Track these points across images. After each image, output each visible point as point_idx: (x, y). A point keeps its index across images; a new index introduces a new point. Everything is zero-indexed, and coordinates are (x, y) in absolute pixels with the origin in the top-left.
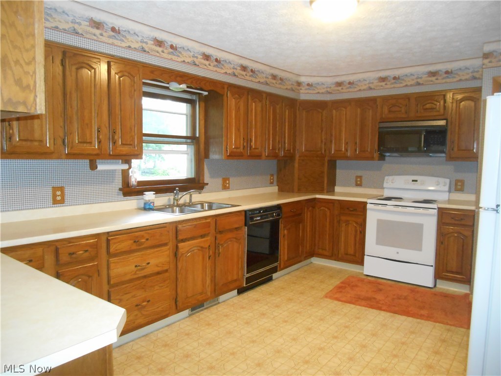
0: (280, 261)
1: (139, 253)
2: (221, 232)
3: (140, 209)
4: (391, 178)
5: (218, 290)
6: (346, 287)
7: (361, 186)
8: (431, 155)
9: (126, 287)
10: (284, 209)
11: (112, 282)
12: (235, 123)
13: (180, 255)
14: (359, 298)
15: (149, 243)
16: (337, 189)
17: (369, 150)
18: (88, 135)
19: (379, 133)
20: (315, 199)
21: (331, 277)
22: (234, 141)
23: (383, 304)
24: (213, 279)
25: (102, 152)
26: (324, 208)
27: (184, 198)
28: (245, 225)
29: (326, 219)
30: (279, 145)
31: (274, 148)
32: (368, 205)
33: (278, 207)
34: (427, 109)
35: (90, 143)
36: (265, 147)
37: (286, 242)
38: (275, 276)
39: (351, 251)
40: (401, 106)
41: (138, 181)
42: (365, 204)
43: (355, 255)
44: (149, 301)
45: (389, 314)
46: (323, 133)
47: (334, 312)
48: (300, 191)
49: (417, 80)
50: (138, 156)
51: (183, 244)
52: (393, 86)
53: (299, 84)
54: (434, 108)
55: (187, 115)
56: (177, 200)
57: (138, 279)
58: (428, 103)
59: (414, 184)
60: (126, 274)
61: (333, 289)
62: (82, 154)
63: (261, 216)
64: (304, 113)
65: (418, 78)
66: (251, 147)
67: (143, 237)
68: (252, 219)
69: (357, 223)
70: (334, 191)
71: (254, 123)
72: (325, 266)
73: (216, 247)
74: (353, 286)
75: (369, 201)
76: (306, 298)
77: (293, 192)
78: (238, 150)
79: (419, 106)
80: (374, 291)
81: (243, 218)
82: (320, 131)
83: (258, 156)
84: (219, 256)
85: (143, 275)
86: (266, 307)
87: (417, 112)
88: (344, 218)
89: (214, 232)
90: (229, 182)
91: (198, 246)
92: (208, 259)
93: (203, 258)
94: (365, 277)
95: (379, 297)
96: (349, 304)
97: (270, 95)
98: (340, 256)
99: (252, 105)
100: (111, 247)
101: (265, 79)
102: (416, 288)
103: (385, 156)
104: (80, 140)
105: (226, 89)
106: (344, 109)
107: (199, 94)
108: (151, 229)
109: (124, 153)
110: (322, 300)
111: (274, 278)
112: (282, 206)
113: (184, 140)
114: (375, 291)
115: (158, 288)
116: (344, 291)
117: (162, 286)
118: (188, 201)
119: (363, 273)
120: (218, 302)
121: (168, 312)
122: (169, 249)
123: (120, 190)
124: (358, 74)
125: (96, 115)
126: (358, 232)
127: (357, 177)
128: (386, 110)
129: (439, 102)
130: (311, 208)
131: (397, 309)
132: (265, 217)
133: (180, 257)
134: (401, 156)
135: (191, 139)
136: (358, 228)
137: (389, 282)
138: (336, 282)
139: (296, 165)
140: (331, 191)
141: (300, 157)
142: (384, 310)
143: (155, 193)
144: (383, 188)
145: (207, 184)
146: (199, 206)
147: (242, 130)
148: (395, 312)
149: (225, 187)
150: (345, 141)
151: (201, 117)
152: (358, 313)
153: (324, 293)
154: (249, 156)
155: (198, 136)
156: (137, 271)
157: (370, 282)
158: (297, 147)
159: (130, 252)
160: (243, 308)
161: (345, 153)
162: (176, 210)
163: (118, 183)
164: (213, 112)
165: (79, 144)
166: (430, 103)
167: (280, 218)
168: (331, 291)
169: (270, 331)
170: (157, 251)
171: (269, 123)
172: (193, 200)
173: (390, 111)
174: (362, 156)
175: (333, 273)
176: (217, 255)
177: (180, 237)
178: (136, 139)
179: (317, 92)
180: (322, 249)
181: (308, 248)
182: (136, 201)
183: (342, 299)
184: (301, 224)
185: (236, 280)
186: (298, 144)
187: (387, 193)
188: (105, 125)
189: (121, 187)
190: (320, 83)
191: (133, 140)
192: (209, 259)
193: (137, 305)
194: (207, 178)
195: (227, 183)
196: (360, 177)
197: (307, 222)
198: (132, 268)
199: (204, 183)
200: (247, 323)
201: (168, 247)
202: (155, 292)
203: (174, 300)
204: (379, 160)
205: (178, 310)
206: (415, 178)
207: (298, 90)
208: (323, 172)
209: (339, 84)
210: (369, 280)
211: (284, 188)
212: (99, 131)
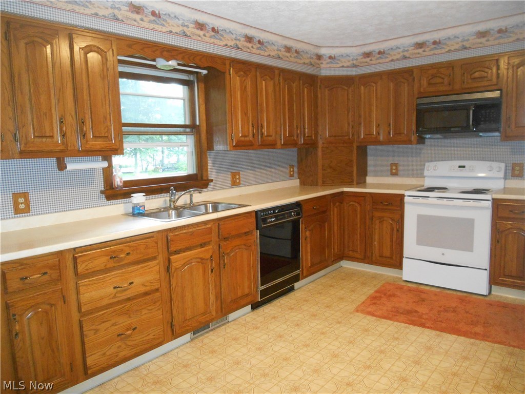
0: (302, 268)
1: (118, 272)
2: (225, 239)
3: (127, 215)
4: (432, 164)
5: (226, 308)
6: (381, 297)
7: (398, 175)
8: (481, 134)
9: (103, 314)
10: (304, 207)
11: (83, 310)
12: (241, 106)
13: (173, 270)
14: (398, 312)
15: (131, 258)
16: (369, 180)
17: (405, 133)
18: (47, 129)
19: (417, 110)
20: (342, 193)
21: (364, 284)
22: (240, 127)
23: (427, 319)
24: (219, 296)
25: (69, 148)
26: (354, 203)
27: (183, 199)
28: (257, 229)
29: (357, 216)
30: (297, 131)
31: (291, 135)
32: (405, 198)
33: (298, 204)
34: (475, 78)
35: (52, 137)
36: (281, 134)
37: (309, 246)
38: (297, 285)
39: (387, 252)
40: (443, 76)
41: (124, 181)
42: (402, 196)
43: (391, 258)
44: (134, 329)
45: (434, 332)
46: (350, 114)
47: (366, 331)
48: (325, 184)
49: (462, 43)
50: (119, 150)
51: (176, 256)
52: (432, 52)
53: (319, 57)
54: (485, 77)
55: (184, 100)
56: (174, 202)
57: (119, 303)
58: (478, 71)
59: (461, 170)
60: (102, 298)
61: (366, 300)
62: (42, 152)
63: (276, 217)
64: (327, 91)
65: (463, 41)
66: (262, 134)
67: (122, 251)
68: (264, 220)
69: (393, 220)
70: (365, 182)
71: (265, 105)
72: (356, 270)
73: (221, 257)
74: (390, 296)
75: (407, 193)
76: (332, 312)
77: (317, 185)
78: (247, 139)
79: (465, 75)
80: (415, 302)
81: (254, 220)
82: (346, 112)
83: (272, 145)
84: (224, 267)
85: (125, 297)
86: (284, 326)
87: (464, 82)
88: (377, 214)
89: (218, 239)
90: (239, 177)
91: (197, 258)
92: (210, 272)
93: (204, 272)
94: (404, 284)
95: (423, 309)
96: (385, 320)
97: (282, 71)
98: (374, 259)
99: (262, 84)
100: (79, 267)
101: (276, 52)
102: (466, 297)
103: (424, 138)
104: (36, 135)
105: (228, 66)
106: (374, 84)
107: (197, 73)
108: (133, 241)
109: (98, 147)
110: (352, 315)
111: (296, 287)
112: (301, 203)
113: (182, 130)
114: (417, 302)
115: (147, 312)
116: (378, 302)
117: (152, 310)
118: (188, 202)
119: (401, 278)
120: (227, 321)
121: (161, 340)
122: (158, 264)
123: (102, 192)
124: (390, 41)
125: (57, 102)
126: (395, 231)
127: (392, 165)
128: (425, 82)
129: (491, 69)
130: (338, 204)
131: (444, 325)
132: (281, 217)
133: (174, 273)
134: (445, 138)
135: (191, 128)
136: (394, 225)
137: (433, 289)
138: (370, 291)
139: (320, 153)
140: (362, 182)
141: (323, 143)
142: (428, 328)
143: (144, 194)
144: (424, 177)
145: (212, 181)
146: (203, 207)
147: (250, 115)
148: (443, 330)
149: (235, 183)
150: (376, 123)
151: (201, 101)
152: (396, 333)
153: (355, 306)
154: (261, 145)
155: (198, 124)
156: (116, 293)
157: (410, 290)
158: (320, 133)
159: (106, 270)
160: (257, 328)
161: (376, 137)
162: (172, 214)
163: (99, 184)
164: (214, 95)
165: (36, 139)
166: (480, 71)
167: (300, 218)
168: (363, 302)
169: (286, 359)
170: (142, 268)
171: (284, 104)
172: (195, 201)
173: (429, 84)
174: (397, 139)
175: (366, 279)
176: (222, 266)
177: (172, 249)
178: (112, 129)
179: (341, 65)
180: (353, 251)
181: (336, 250)
182: (122, 205)
183: (376, 313)
184: (326, 223)
185: (247, 295)
186: (320, 128)
187: (428, 183)
188: (70, 114)
189: (103, 189)
190: (344, 55)
191: (109, 131)
192: (212, 272)
193: (119, 335)
194: (212, 173)
195: (236, 179)
196: (396, 165)
197: (333, 220)
198: (110, 290)
199: (208, 180)
200: (260, 349)
201: (157, 261)
202: (142, 317)
203: (169, 325)
204: (417, 144)
205: (175, 335)
206: (462, 163)
207: (319, 64)
208: (351, 161)
209: (367, 55)
210: (409, 287)
211: (307, 181)
212: (62, 122)
